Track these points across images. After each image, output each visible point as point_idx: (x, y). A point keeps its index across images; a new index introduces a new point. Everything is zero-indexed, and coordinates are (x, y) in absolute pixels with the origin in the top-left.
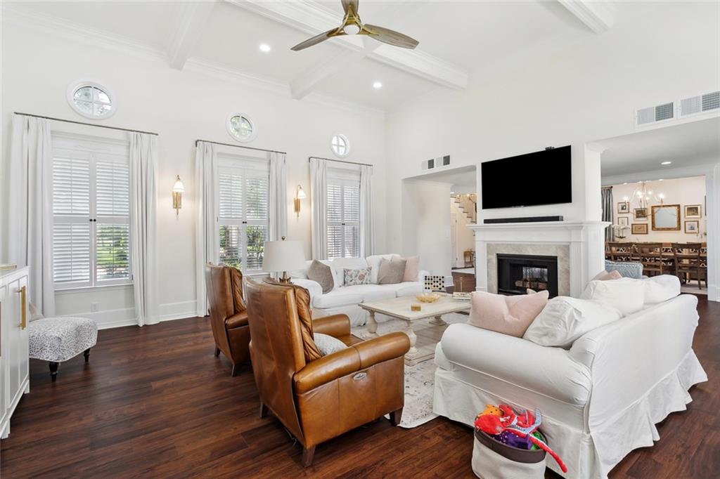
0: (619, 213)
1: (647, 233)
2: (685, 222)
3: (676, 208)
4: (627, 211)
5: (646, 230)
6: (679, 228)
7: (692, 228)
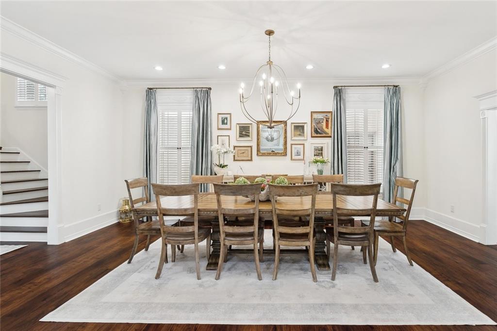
0: (219, 129)
1: (251, 160)
2: (292, 144)
3: (283, 125)
4: (228, 126)
5: (250, 156)
6: (285, 154)
7: (298, 154)
